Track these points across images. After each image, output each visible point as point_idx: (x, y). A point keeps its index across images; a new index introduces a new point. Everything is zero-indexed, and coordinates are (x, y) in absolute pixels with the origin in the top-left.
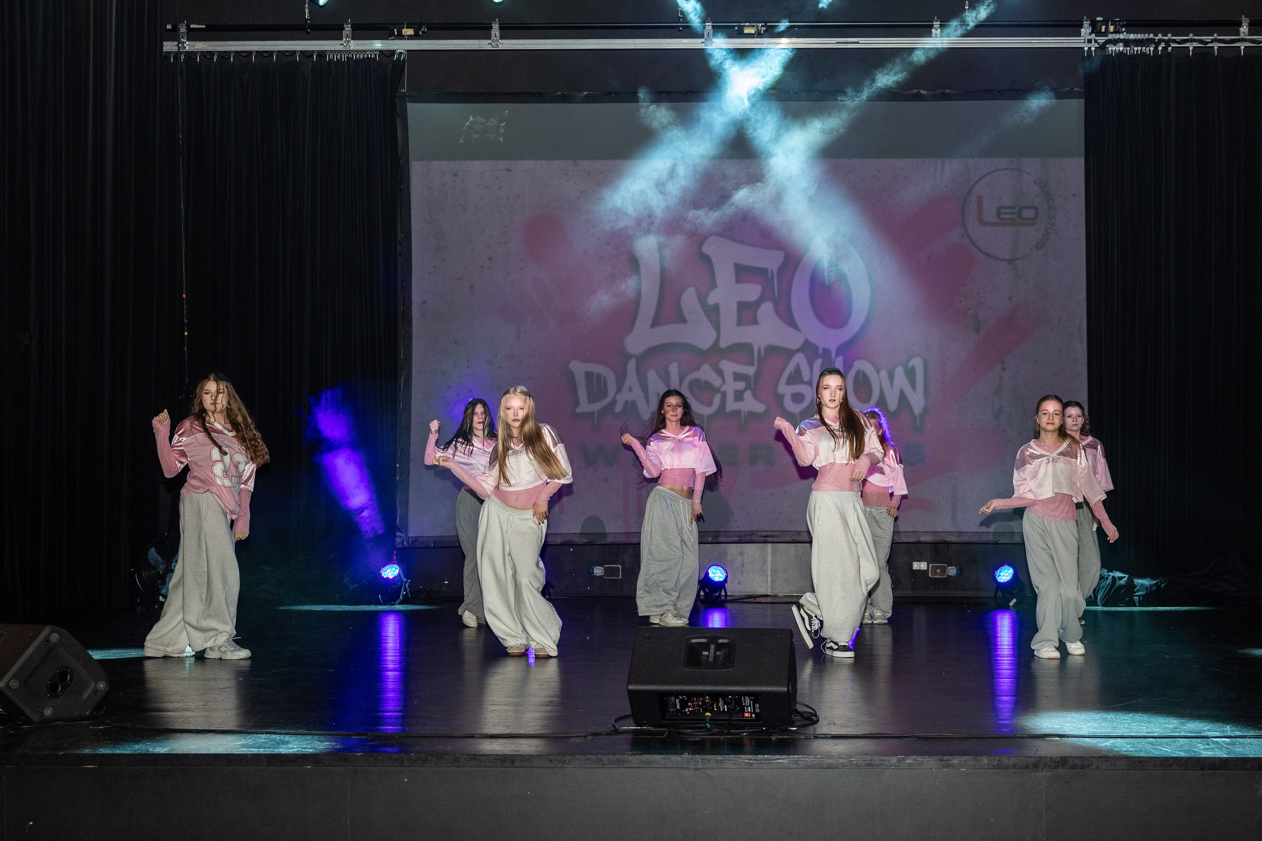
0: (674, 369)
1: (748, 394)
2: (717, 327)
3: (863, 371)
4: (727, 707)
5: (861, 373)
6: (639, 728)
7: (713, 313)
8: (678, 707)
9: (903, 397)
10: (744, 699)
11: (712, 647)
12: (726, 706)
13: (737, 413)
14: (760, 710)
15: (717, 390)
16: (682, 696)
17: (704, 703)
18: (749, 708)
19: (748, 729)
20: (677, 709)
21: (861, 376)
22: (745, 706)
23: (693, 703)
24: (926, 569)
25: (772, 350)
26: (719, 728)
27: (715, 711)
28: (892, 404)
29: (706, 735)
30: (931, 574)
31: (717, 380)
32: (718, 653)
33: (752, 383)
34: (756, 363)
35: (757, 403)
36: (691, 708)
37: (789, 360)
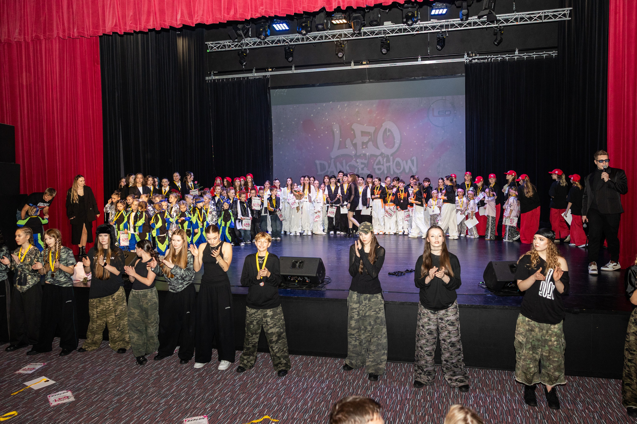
0: (344, 162)
1: (365, 169)
2: (356, 149)
5: (398, 162)
7: (355, 145)
9: (410, 169)
15: (356, 167)
18: (307, 280)
25: (372, 156)
28: (407, 171)
31: (356, 164)
33: (367, 165)
34: (367, 159)
37: (377, 158)
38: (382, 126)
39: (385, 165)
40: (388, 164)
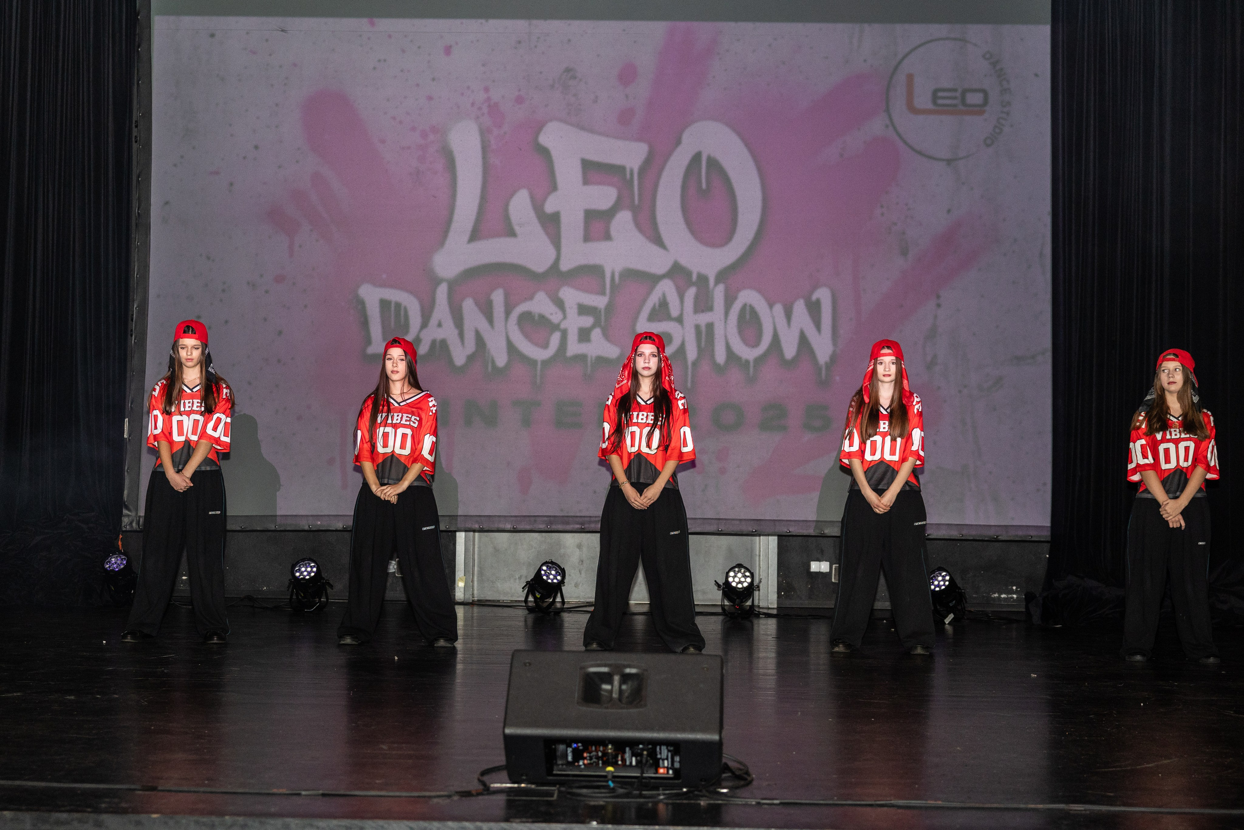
0: (498, 297)
1: (597, 334)
2: (556, 241)
3: (750, 306)
4: (636, 760)
5: (748, 308)
6: (516, 785)
7: (551, 224)
8: (570, 758)
9: (803, 340)
10: (660, 749)
11: (616, 678)
12: (634, 759)
13: (581, 358)
14: (680, 765)
15: (555, 327)
16: (577, 744)
17: (605, 754)
18: (666, 762)
19: (663, 790)
20: (569, 763)
21: (748, 312)
22: (661, 758)
23: (590, 753)
24: (828, 571)
25: (631, 275)
26: (626, 789)
27: (619, 765)
28: (790, 350)
29: (610, 797)
30: (835, 579)
31: (556, 313)
32: (624, 687)
33: (603, 318)
34: (608, 291)
35: (609, 345)
36: (587, 760)
37: (652, 288)
38: (678, 142)
39: (691, 319)
40: (703, 319)
